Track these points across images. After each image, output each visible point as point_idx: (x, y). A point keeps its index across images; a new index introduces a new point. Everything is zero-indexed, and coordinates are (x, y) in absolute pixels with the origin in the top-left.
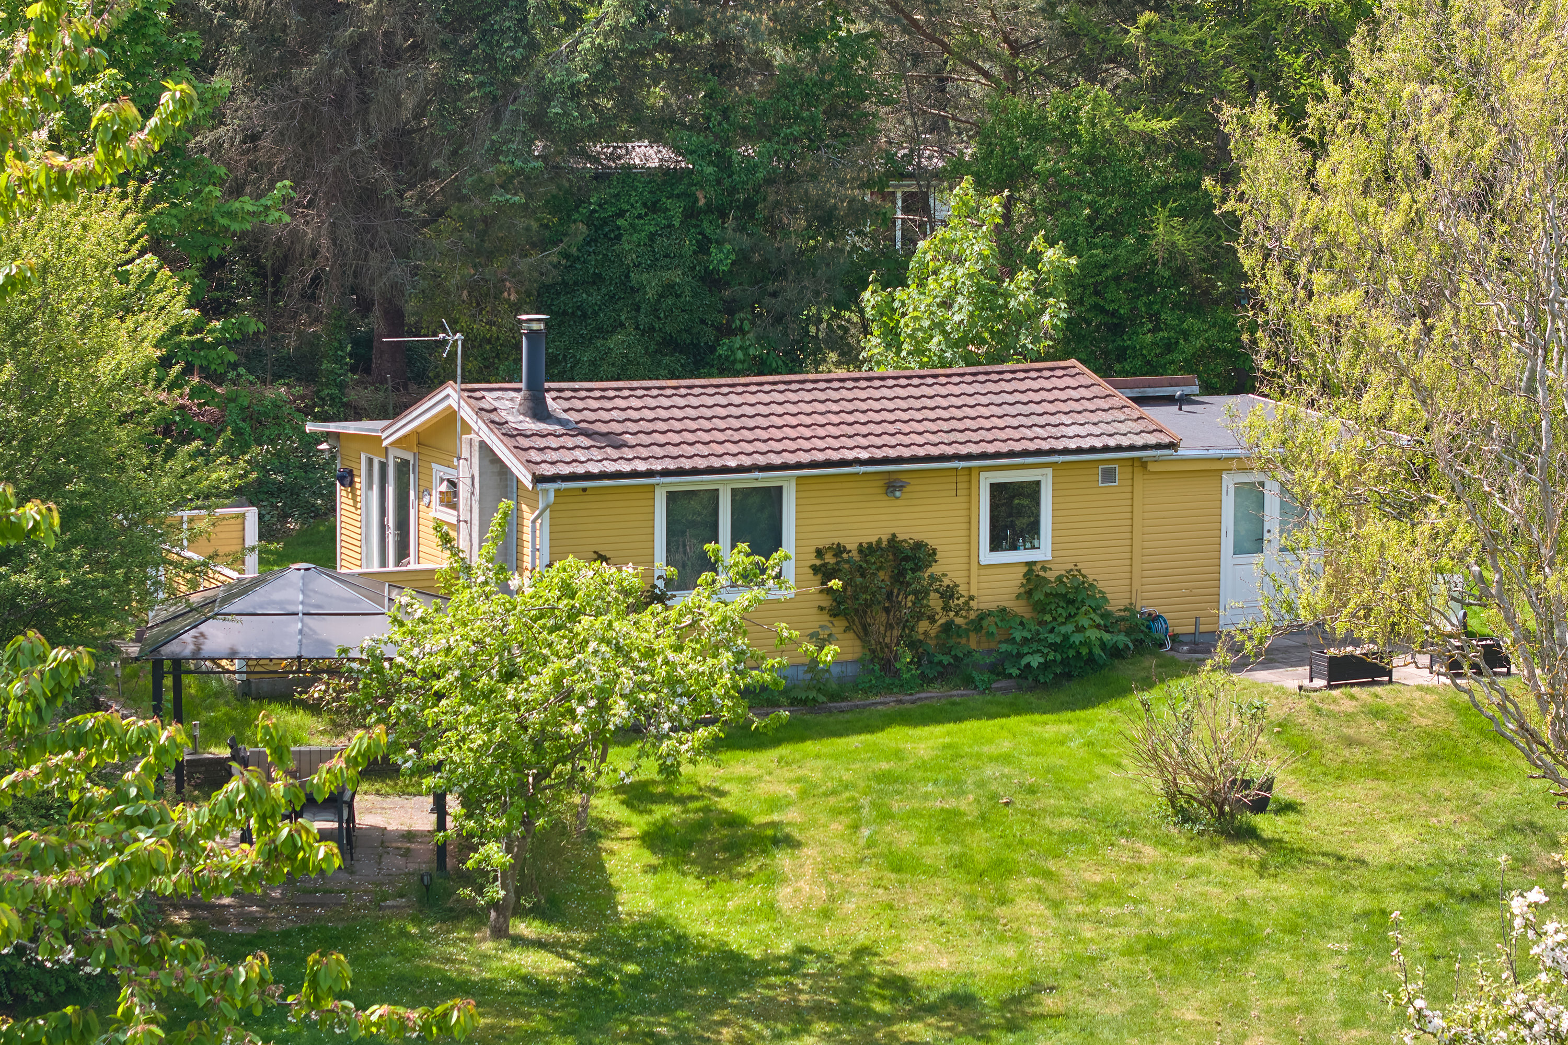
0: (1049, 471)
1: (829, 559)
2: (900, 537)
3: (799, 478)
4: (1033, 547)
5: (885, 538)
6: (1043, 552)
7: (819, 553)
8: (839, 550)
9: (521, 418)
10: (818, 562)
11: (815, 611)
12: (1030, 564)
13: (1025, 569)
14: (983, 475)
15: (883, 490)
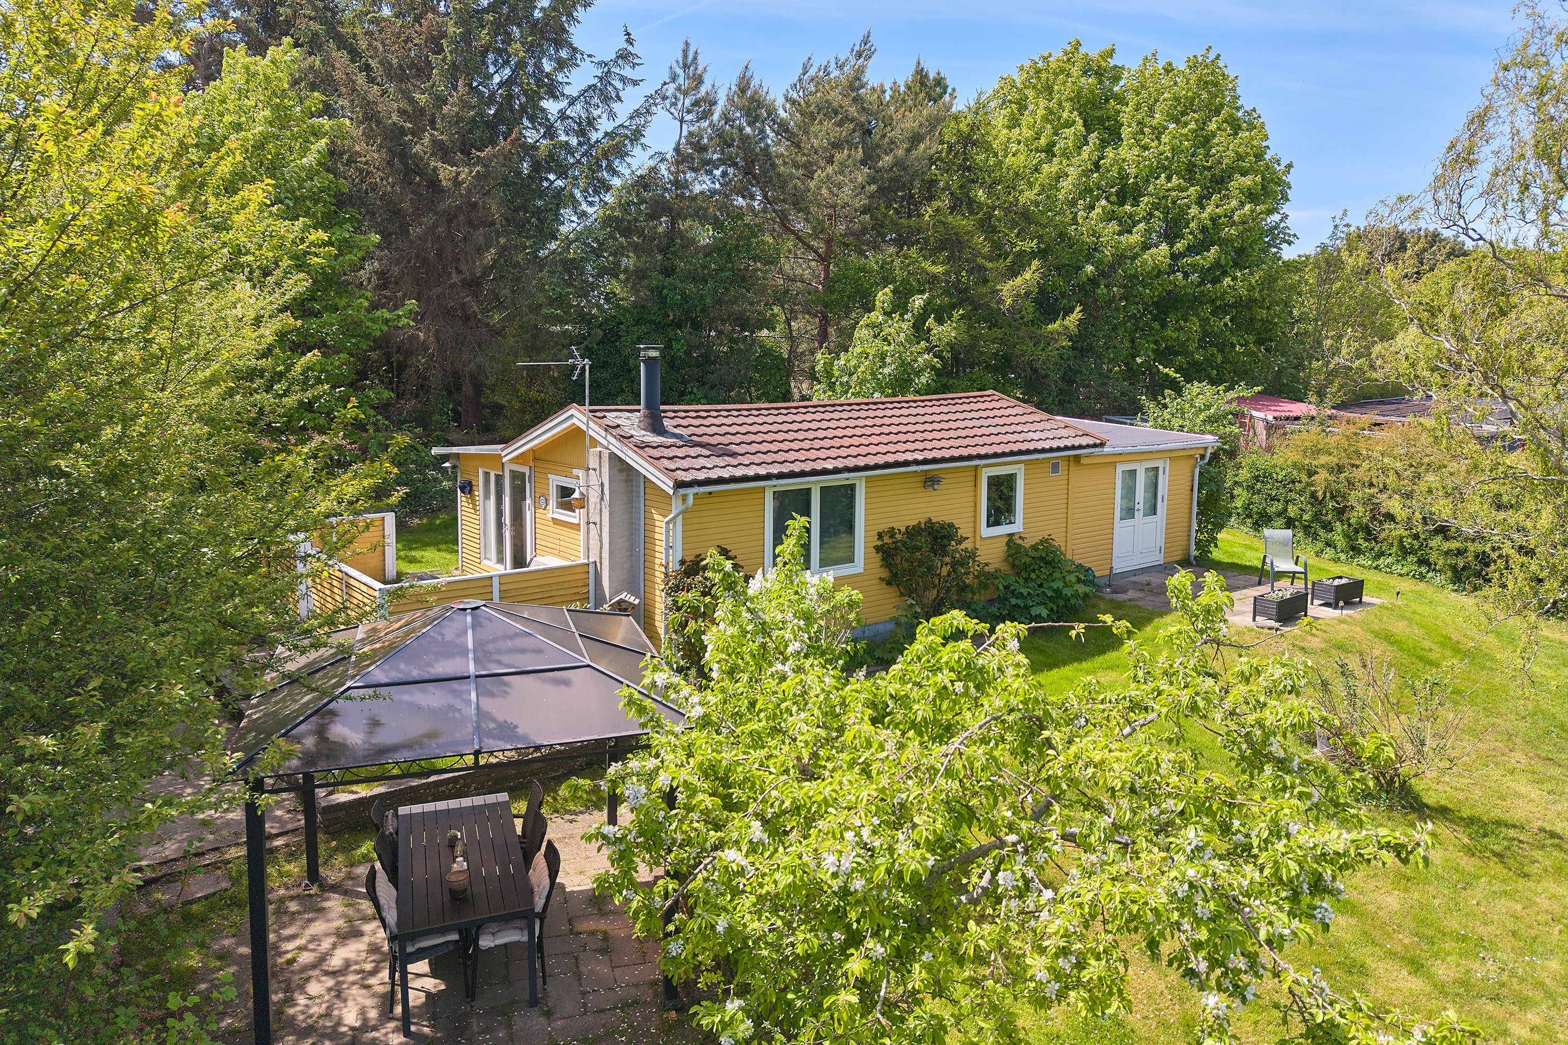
0: (1022, 466)
1: (887, 540)
2: (934, 521)
3: (867, 477)
4: (1011, 523)
5: (923, 521)
6: (1017, 527)
7: (880, 536)
8: (892, 532)
9: (643, 432)
10: (879, 543)
11: (877, 581)
12: (1011, 535)
13: (1007, 539)
14: (984, 470)
15: (921, 484)
